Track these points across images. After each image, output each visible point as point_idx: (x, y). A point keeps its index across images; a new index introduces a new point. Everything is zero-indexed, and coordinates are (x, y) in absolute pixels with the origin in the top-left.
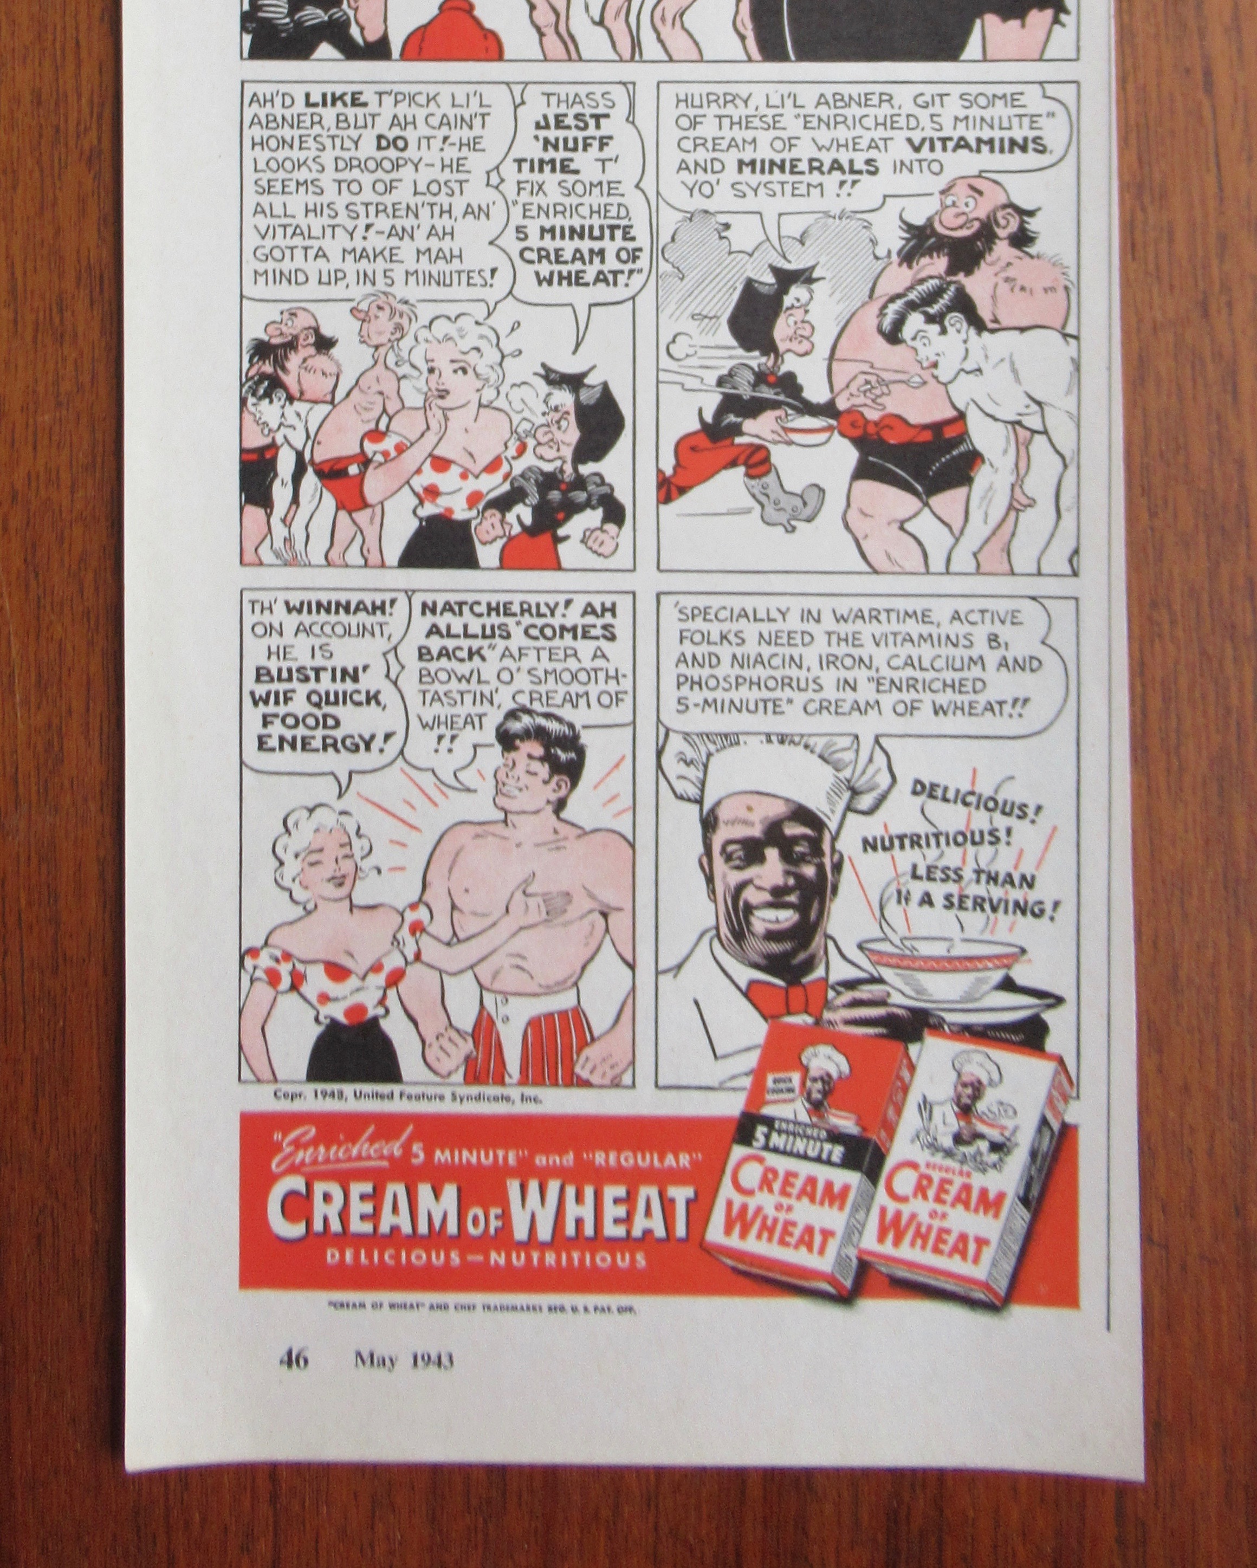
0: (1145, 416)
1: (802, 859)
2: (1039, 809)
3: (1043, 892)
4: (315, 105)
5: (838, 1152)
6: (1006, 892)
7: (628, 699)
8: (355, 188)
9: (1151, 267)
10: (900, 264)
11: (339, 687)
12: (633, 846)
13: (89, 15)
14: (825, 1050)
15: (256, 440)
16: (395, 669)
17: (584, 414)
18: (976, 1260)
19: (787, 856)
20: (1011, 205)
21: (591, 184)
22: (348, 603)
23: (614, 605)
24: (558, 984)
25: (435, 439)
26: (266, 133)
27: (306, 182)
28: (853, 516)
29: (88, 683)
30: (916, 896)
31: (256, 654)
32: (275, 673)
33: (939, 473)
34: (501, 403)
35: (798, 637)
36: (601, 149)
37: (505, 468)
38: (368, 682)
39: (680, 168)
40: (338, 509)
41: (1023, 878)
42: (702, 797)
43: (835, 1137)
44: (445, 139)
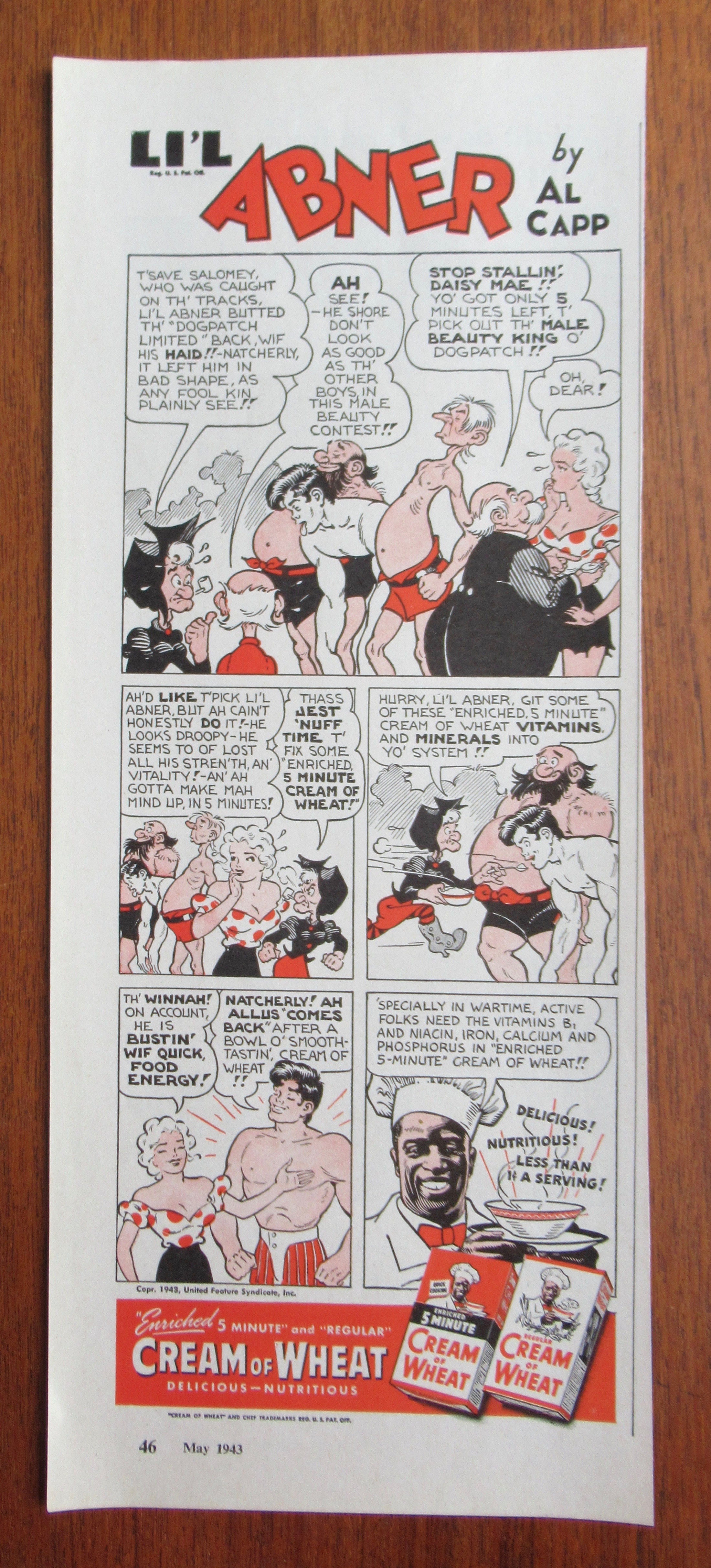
0: (658, 889)
1: (451, 1152)
2: (593, 1123)
4: (165, 700)
6: (574, 1174)
7: (349, 1055)
8: (188, 749)
10: (513, 798)
12: (351, 1143)
13: (32, 647)
14: (465, 1266)
17: (323, 885)
19: (443, 1151)
23: (341, 999)
24: (306, 1225)
27: (160, 746)
28: (483, 948)
29: (29, 1042)
30: (520, 1175)
31: (128, 1026)
33: (535, 922)
34: (274, 878)
35: (450, 1019)
37: (277, 917)
41: (584, 1164)
44: (243, 721)
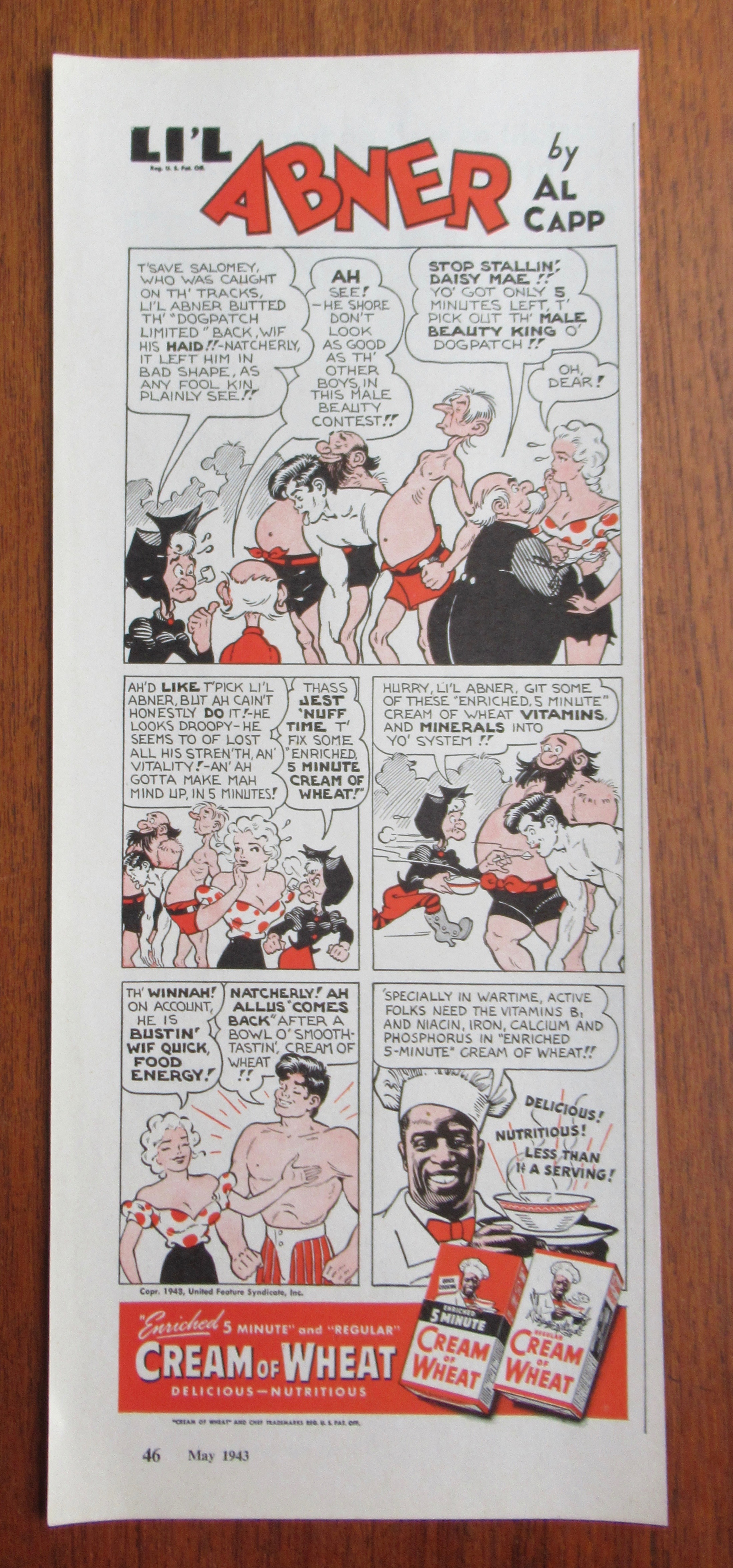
3: (604, 1164)
5: (482, 1324)
9: (666, 788)
11: (181, 1041)
15: (132, 892)
16: (215, 1030)
18: (565, 1391)
20: (583, 751)
21: (333, 738)
22: (187, 990)
25: (239, 890)
26: (139, 707)
32: (142, 1033)
36: (339, 717)
38: (198, 1038)
39: (386, 728)
40: (181, 933)
42: (400, 1107)
43: (480, 1315)
